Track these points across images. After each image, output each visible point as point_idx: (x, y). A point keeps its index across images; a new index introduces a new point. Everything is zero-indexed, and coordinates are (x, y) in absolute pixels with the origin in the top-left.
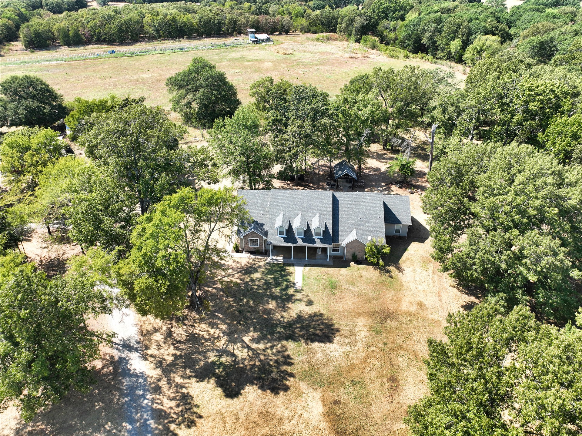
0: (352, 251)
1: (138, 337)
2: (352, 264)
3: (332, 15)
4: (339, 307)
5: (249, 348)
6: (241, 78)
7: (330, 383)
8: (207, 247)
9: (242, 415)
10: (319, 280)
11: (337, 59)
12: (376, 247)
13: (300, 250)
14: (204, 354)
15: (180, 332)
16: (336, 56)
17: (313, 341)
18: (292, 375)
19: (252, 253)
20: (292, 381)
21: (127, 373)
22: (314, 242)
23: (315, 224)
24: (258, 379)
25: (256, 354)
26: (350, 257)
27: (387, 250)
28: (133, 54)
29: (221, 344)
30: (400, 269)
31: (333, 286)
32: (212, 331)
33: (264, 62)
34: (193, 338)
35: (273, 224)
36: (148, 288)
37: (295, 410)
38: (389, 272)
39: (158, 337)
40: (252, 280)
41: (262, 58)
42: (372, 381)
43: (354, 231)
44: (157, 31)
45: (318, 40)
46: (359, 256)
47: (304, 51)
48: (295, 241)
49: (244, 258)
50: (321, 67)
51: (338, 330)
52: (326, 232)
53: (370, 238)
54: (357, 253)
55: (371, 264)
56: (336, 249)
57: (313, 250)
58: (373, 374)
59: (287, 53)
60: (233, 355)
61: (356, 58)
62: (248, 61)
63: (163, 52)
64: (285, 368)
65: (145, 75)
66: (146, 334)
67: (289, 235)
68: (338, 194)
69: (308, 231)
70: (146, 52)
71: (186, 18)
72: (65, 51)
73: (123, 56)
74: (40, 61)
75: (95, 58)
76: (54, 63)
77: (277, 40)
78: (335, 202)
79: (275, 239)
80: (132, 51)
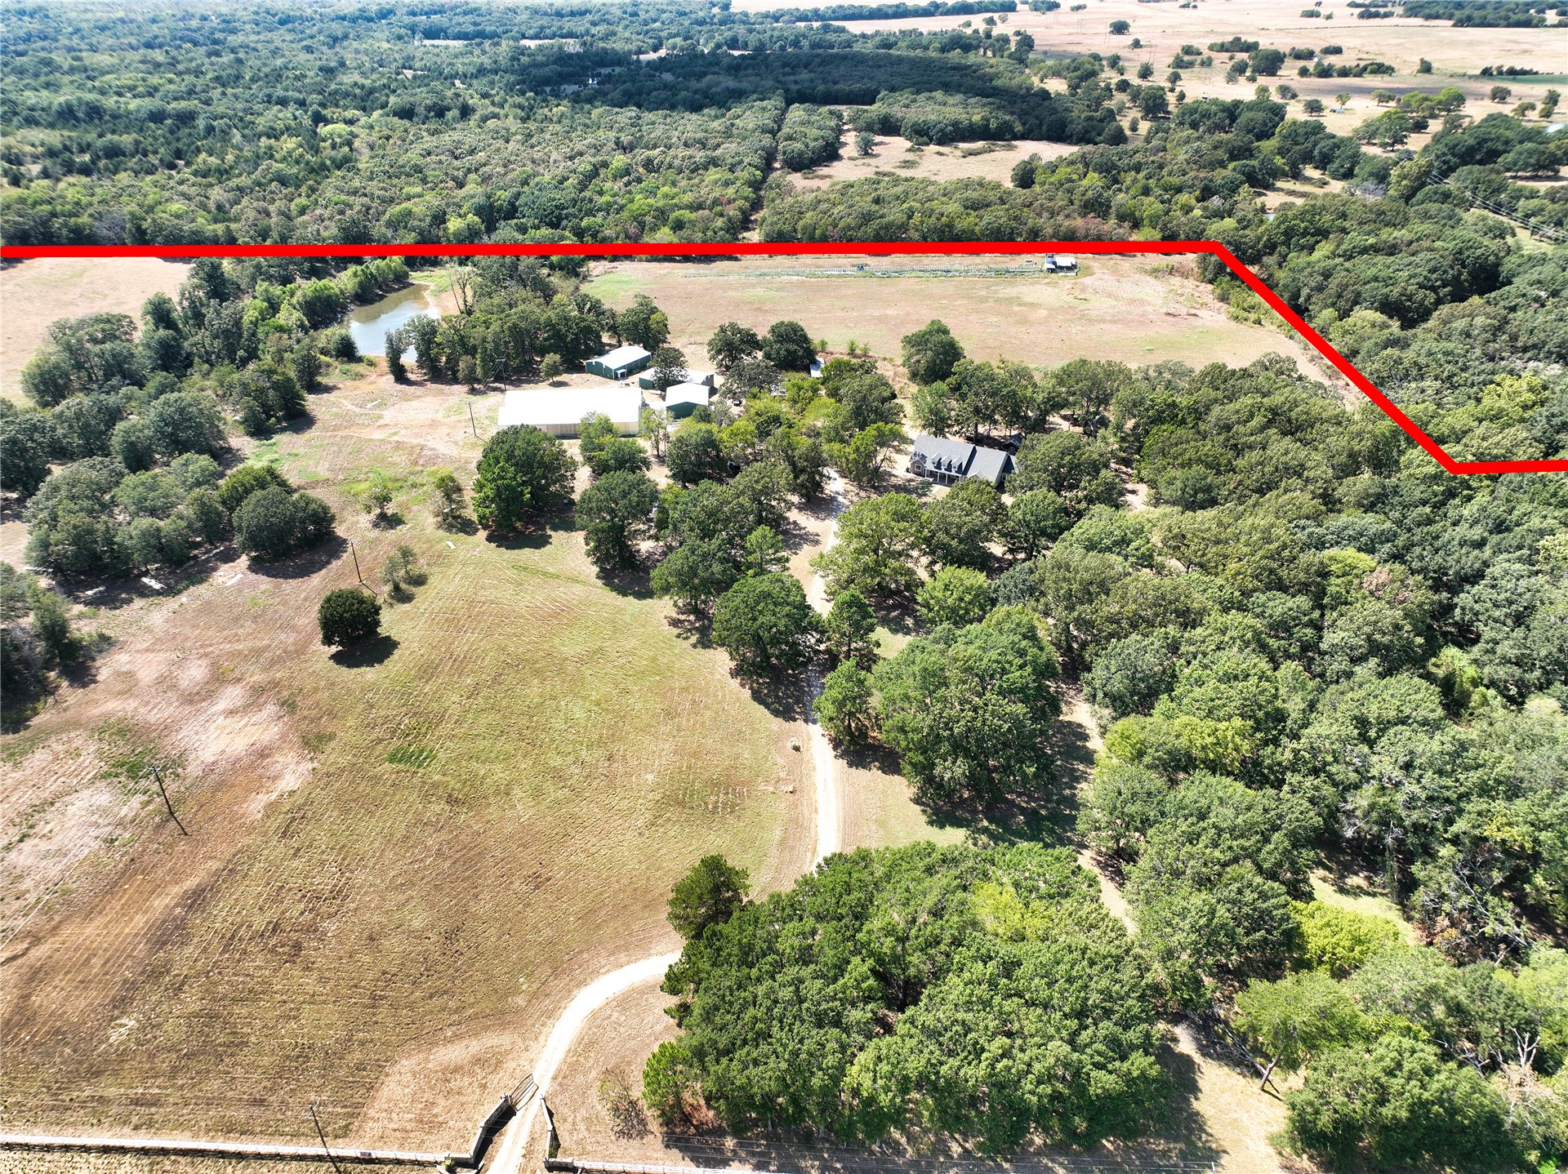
11: (1144, 314)
13: (943, 476)
15: (863, 495)
16: (1148, 308)
19: (915, 473)
22: (950, 471)
23: (956, 463)
28: (886, 275)
33: (1040, 308)
35: (930, 457)
41: (1040, 301)
43: (978, 471)
44: (924, 239)
45: (1155, 272)
47: (1109, 295)
48: (941, 469)
50: (1107, 327)
52: (961, 468)
53: (986, 477)
57: (949, 477)
59: (1081, 296)
61: (1175, 316)
62: (1020, 305)
65: (891, 312)
66: (847, 491)
67: (939, 465)
68: (977, 448)
69: (950, 464)
70: (900, 272)
71: (968, 222)
72: (807, 260)
73: (872, 275)
74: (779, 275)
75: (839, 276)
76: (795, 278)
77: (1088, 268)
78: (974, 452)
79: (929, 466)
80: (884, 268)
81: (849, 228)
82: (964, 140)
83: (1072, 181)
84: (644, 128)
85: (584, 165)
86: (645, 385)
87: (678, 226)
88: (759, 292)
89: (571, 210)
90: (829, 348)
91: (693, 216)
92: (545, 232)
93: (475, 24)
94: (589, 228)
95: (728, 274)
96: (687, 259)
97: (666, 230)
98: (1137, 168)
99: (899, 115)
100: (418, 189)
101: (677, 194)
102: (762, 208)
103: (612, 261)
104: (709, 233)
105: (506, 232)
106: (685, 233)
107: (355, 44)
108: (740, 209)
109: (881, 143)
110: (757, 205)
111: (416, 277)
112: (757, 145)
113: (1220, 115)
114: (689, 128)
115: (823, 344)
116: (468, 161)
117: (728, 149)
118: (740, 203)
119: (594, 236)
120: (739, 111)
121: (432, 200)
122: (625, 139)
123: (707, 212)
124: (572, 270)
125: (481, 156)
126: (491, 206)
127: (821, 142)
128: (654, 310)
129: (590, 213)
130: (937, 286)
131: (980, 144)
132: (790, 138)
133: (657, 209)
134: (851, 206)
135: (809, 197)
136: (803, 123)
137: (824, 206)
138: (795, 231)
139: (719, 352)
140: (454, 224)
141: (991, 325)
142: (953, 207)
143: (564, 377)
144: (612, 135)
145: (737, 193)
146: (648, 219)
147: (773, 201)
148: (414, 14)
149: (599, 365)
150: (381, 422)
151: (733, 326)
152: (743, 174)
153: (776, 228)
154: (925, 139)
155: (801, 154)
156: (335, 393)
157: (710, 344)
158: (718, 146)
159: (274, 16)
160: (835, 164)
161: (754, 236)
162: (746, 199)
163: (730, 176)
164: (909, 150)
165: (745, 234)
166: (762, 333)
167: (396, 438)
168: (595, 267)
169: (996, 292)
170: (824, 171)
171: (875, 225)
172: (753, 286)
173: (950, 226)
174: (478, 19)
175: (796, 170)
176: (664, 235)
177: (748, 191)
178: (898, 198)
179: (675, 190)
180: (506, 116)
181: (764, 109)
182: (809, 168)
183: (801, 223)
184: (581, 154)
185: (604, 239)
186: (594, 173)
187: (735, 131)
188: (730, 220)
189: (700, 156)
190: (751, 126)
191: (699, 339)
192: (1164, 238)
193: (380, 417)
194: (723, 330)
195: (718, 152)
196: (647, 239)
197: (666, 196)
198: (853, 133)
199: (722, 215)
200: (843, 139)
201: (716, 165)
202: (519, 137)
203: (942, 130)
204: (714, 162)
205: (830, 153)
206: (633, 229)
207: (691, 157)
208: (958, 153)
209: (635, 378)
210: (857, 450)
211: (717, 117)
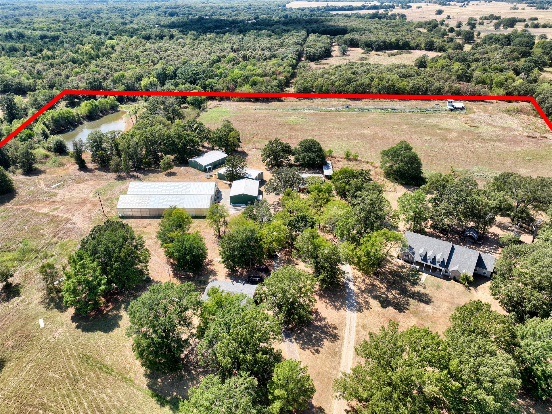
0: (454, 275)
1: (352, 278)
2: (452, 280)
3: (530, 88)
4: (438, 296)
5: (394, 295)
6: (430, 145)
7: (422, 319)
8: (387, 252)
9: (386, 315)
10: (433, 282)
11: (515, 136)
12: (466, 276)
13: (428, 267)
14: (376, 291)
15: (368, 281)
16: (516, 133)
17: (421, 302)
18: (408, 309)
19: (405, 261)
20: (407, 311)
21: (348, 287)
22: (435, 264)
23: (439, 257)
24: (395, 306)
25: (396, 298)
26: (453, 277)
27: (471, 279)
28: (361, 111)
29: (383, 290)
30: (476, 290)
31: (438, 287)
32: (380, 285)
33: (452, 131)
34: (373, 285)
35: (418, 251)
36: (366, 261)
37: (405, 321)
38: (469, 289)
39: (360, 280)
40: (402, 272)
41: (451, 127)
42: (440, 324)
43: (458, 266)
44: (380, 92)
45: (508, 111)
46: (457, 278)
47: (489, 125)
48: (427, 262)
49: (401, 262)
50: (496, 144)
51: (433, 302)
52: (443, 262)
53: (464, 271)
54: (456, 276)
55: (462, 283)
56: (446, 272)
57: (435, 269)
58: (442, 323)
59: (474, 125)
60: (387, 295)
61: (533, 138)
62: (440, 129)
63: (380, 111)
64: (406, 306)
65: (366, 132)
66: (355, 278)
67: (425, 258)
68: (455, 246)
69: (434, 259)
70: (369, 109)
71: (402, 84)
72: (318, 101)
73: (353, 111)
74: (304, 109)
75: (336, 111)
76: (312, 111)
77: (470, 109)
78: (453, 249)
79: (417, 258)
80: (359, 107)
81: (340, 86)
82: (387, 49)
83: (447, 66)
84: (245, 43)
85: (214, 57)
86: (221, 177)
87: (254, 84)
88: (293, 118)
89: (201, 76)
90: (334, 154)
91: (261, 79)
92: (187, 85)
93: (189, 11)
94: (209, 84)
95: (278, 108)
96: (257, 100)
97: (248, 86)
98: (477, 60)
99: (358, 38)
100: (134, 66)
101: (254, 69)
102: (296, 77)
103: (220, 101)
104: (269, 88)
105: (169, 85)
106: (257, 87)
107: (141, 17)
108: (286, 77)
109: (350, 50)
110: (293, 75)
111: (122, 107)
112: (294, 49)
113: (504, 40)
114: (264, 42)
115: (330, 152)
116: (161, 55)
117: (281, 51)
118: (285, 74)
119: (211, 88)
120: (287, 37)
121: (139, 70)
122: (235, 47)
123: (269, 78)
124: (198, 105)
125: (169, 52)
126: (165, 73)
127: (323, 49)
128: (232, 130)
129: (211, 77)
130: (390, 117)
131: (395, 51)
132: (309, 47)
133: (244, 76)
134: (341, 76)
135: (319, 71)
136: (315, 41)
137: (326, 76)
138: (312, 87)
139: (268, 156)
140: (145, 82)
141: (426, 141)
142: (394, 77)
143: (175, 169)
144: (230, 45)
145: (285, 70)
146: (239, 80)
147: (301, 73)
148: (168, 8)
149: (196, 162)
150: (54, 199)
151: (277, 140)
152: (287, 62)
153: (303, 86)
154: (370, 48)
155: (314, 54)
156: (42, 176)
157: (263, 150)
158: (277, 50)
159: (116, 9)
160: (330, 58)
161: (292, 90)
162: (288, 72)
163: (281, 61)
164: (363, 53)
165: (287, 89)
166: (294, 145)
167: (55, 213)
168: (210, 104)
169: (424, 121)
170: (325, 61)
171: (354, 85)
172: (290, 115)
173: (394, 86)
174: (190, 9)
175: (312, 61)
176: (247, 89)
177: (289, 69)
178: (365, 72)
179: (254, 67)
180: (187, 38)
181: (298, 36)
182: (318, 60)
183: (315, 84)
184: (214, 52)
185: (217, 90)
186: (219, 60)
187: (284, 44)
188: (280, 81)
189: (268, 54)
190: (292, 42)
191: (257, 145)
192: (507, 94)
193: (55, 195)
194: (271, 143)
195: (277, 52)
196: (238, 90)
197: (250, 70)
198: (337, 46)
199: (276, 79)
200: (332, 48)
201: (275, 57)
202: (189, 46)
203: (378, 44)
204: (274, 56)
205: (327, 54)
206: (231, 85)
207: (263, 54)
208: (386, 54)
209: (216, 172)
210: (368, 254)
211: (277, 39)
